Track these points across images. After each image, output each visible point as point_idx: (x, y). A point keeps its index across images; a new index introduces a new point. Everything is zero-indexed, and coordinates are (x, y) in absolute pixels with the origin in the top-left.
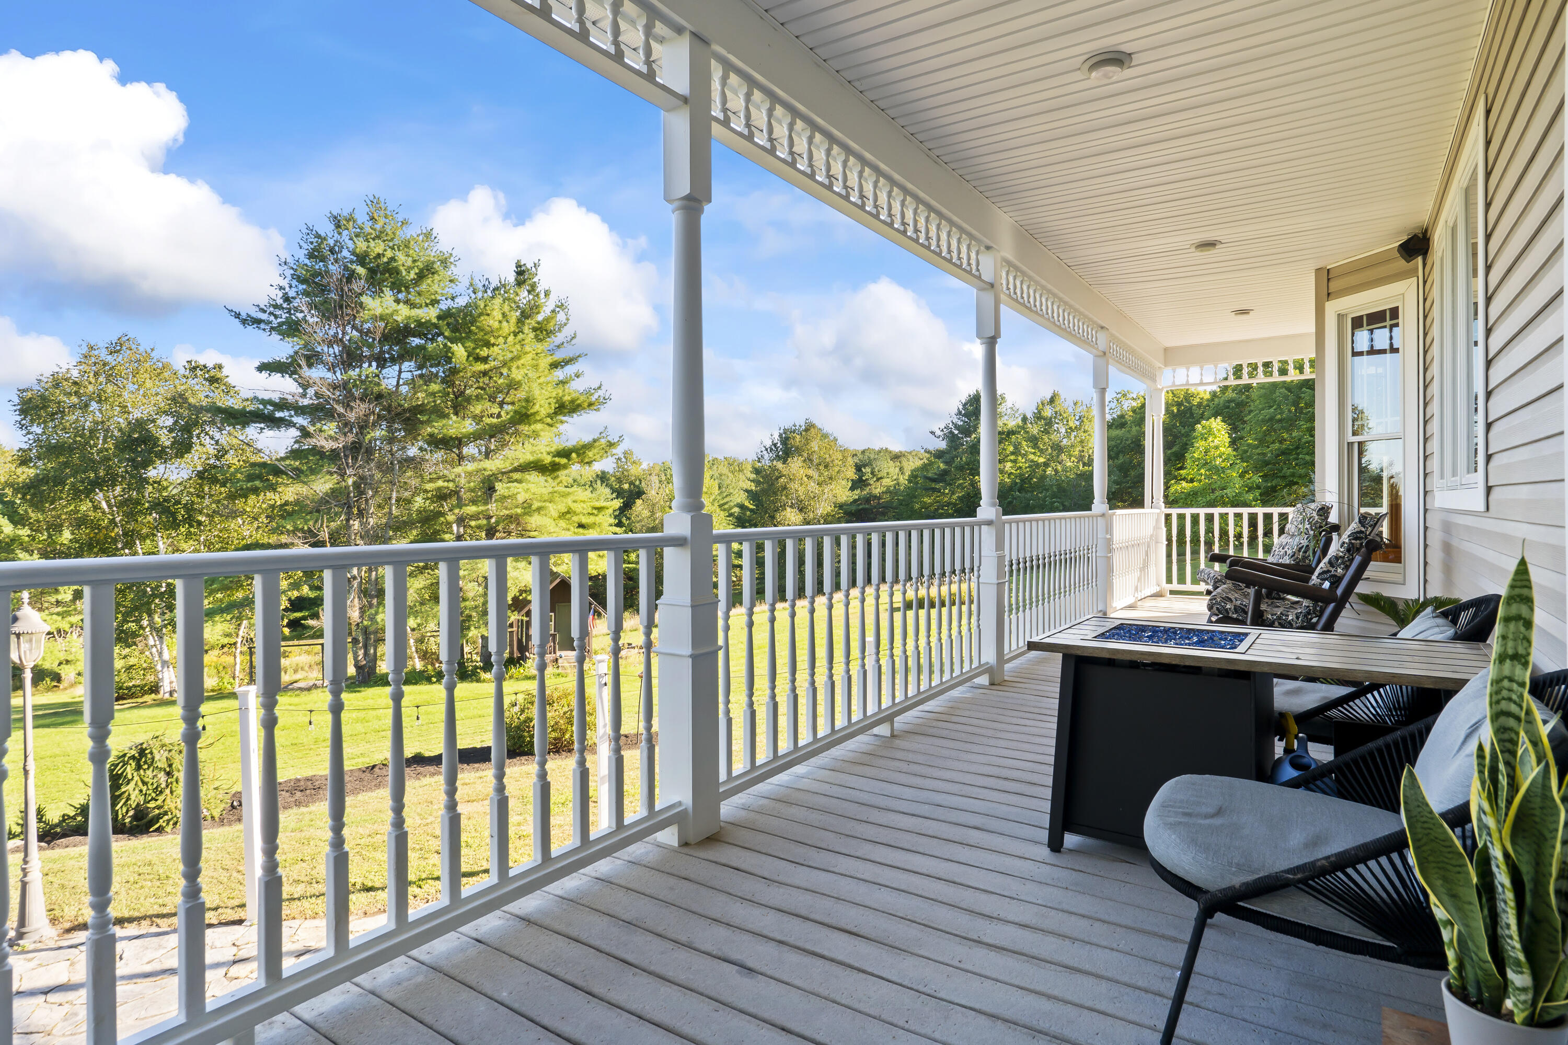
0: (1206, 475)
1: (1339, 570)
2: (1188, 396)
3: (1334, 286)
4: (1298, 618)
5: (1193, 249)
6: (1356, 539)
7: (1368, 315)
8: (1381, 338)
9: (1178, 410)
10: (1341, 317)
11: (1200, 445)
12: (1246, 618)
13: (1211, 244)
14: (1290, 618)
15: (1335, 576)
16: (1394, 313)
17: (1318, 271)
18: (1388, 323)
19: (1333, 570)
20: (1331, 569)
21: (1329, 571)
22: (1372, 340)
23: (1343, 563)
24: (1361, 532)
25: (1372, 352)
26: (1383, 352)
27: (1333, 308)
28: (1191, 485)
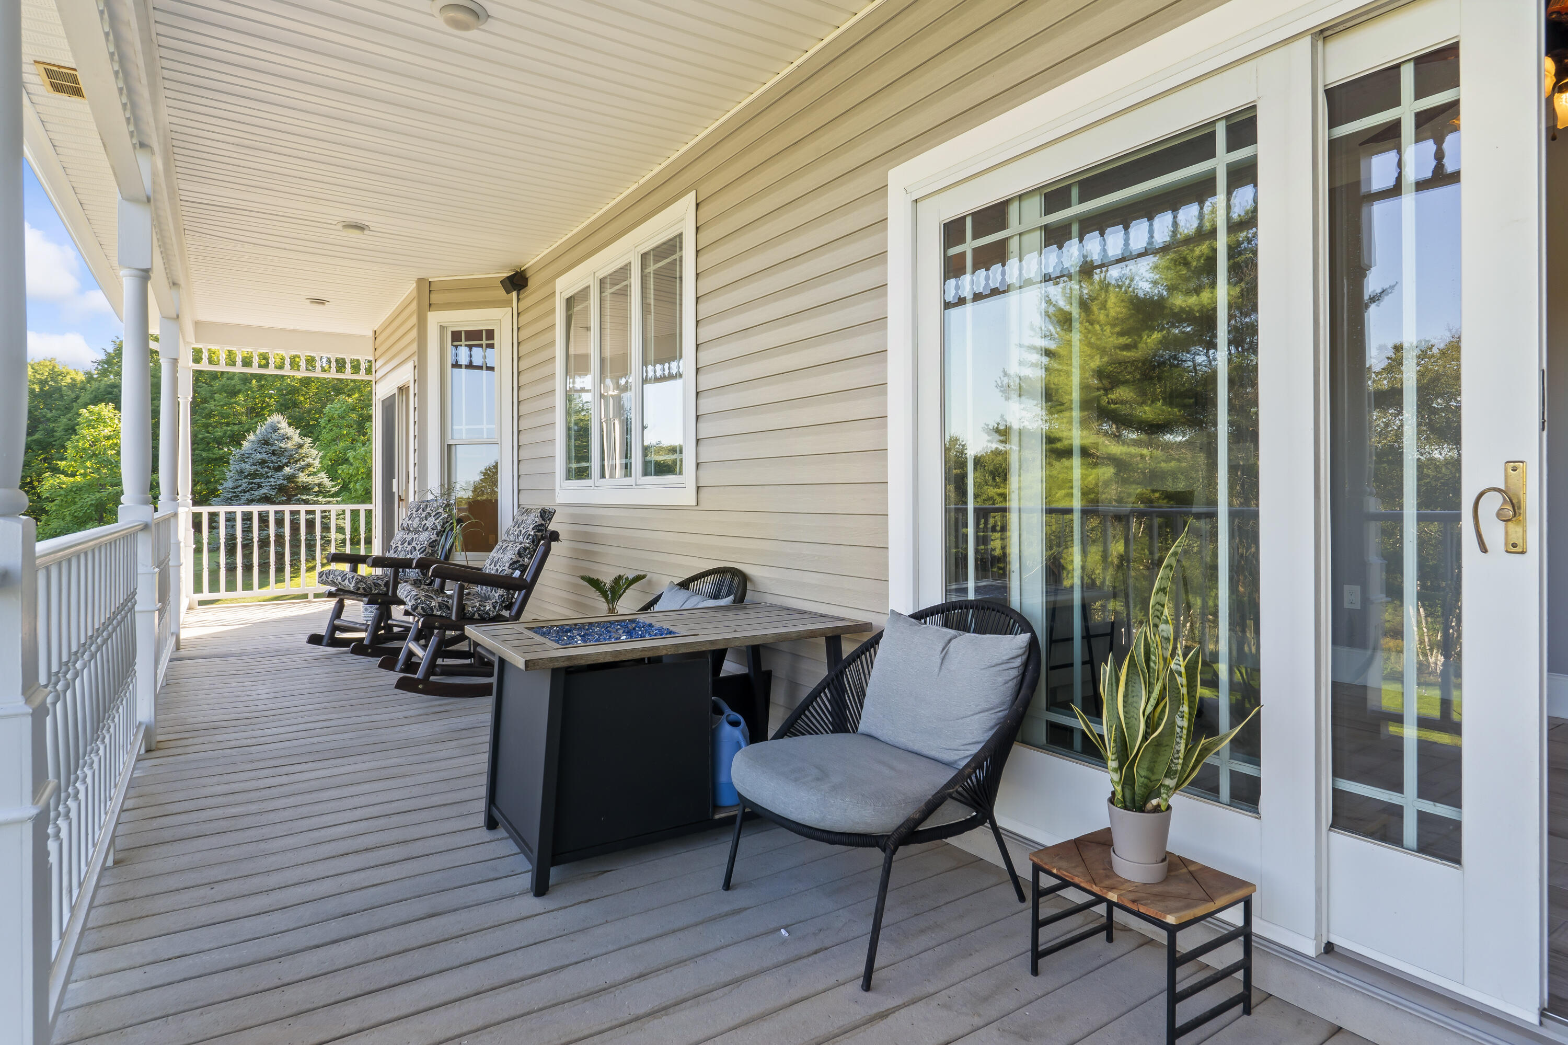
0: (92, 467)
1: (526, 560)
2: (55, 375)
3: (435, 298)
4: (494, 607)
5: (339, 227)
6: (539, 531)
7: (466, 332)
8: (478, 356)
9: (41, 389)
10: (442, 328)
11: (87, 433)
12: (451, 613)
13: (360, 227)
14: (488, 608)
15: (523, 565)
16: (490, 334)
17: (420, 281)
18: (484, 342)
19: (521, 560)
20: (519, 559)
21: (518, 561)
22: (471, 356)
23: (529, 553)
24: (542, 525)
25: (470, 366)
26: (480, 368)
27: (435, 319)
28: (72, 479)
